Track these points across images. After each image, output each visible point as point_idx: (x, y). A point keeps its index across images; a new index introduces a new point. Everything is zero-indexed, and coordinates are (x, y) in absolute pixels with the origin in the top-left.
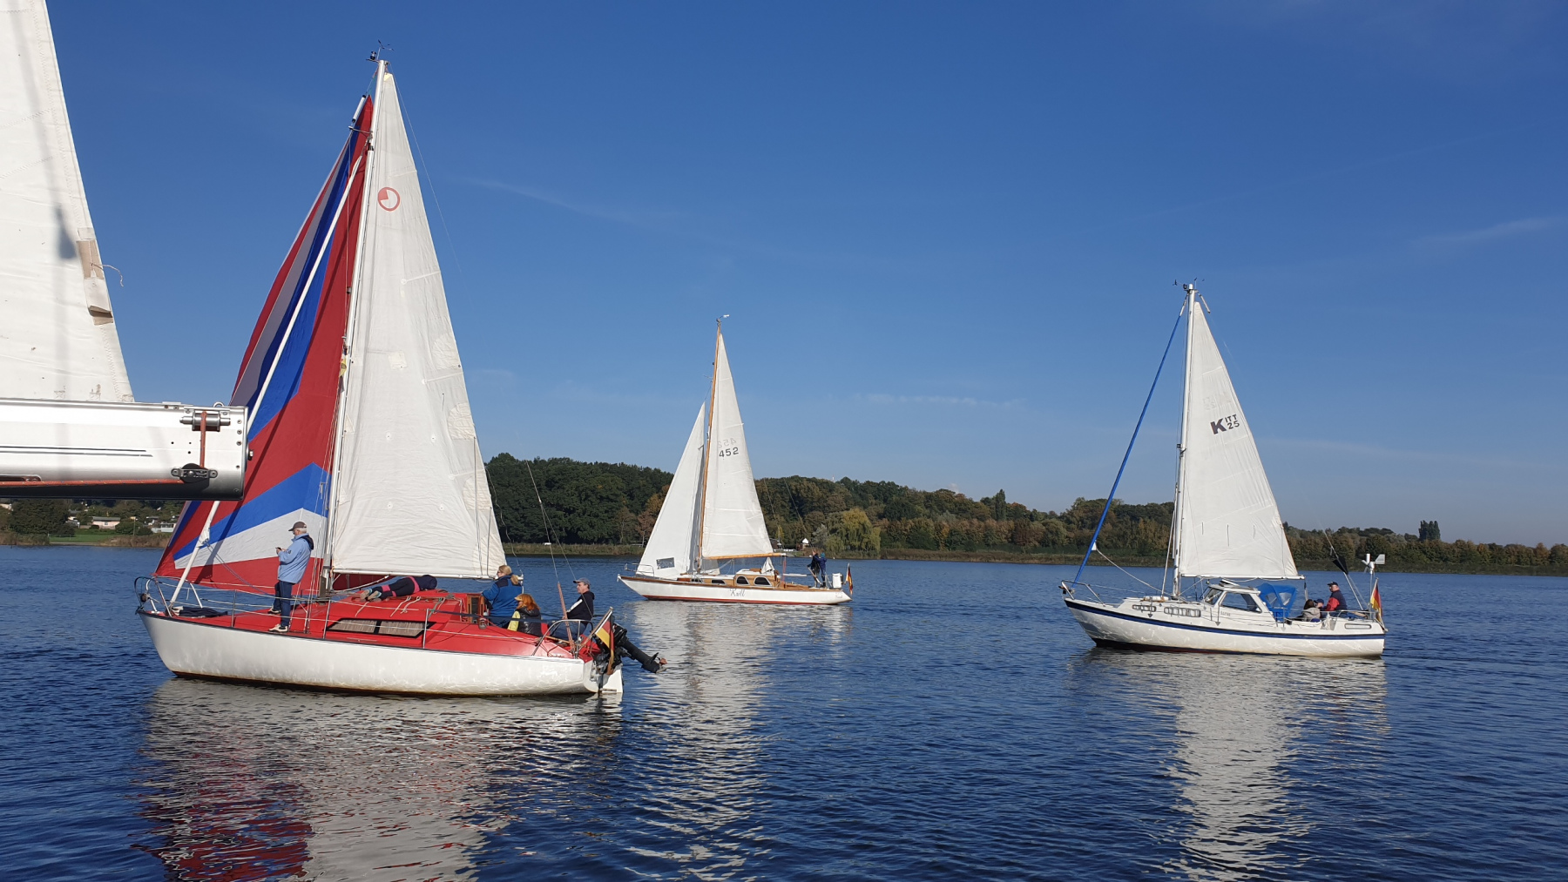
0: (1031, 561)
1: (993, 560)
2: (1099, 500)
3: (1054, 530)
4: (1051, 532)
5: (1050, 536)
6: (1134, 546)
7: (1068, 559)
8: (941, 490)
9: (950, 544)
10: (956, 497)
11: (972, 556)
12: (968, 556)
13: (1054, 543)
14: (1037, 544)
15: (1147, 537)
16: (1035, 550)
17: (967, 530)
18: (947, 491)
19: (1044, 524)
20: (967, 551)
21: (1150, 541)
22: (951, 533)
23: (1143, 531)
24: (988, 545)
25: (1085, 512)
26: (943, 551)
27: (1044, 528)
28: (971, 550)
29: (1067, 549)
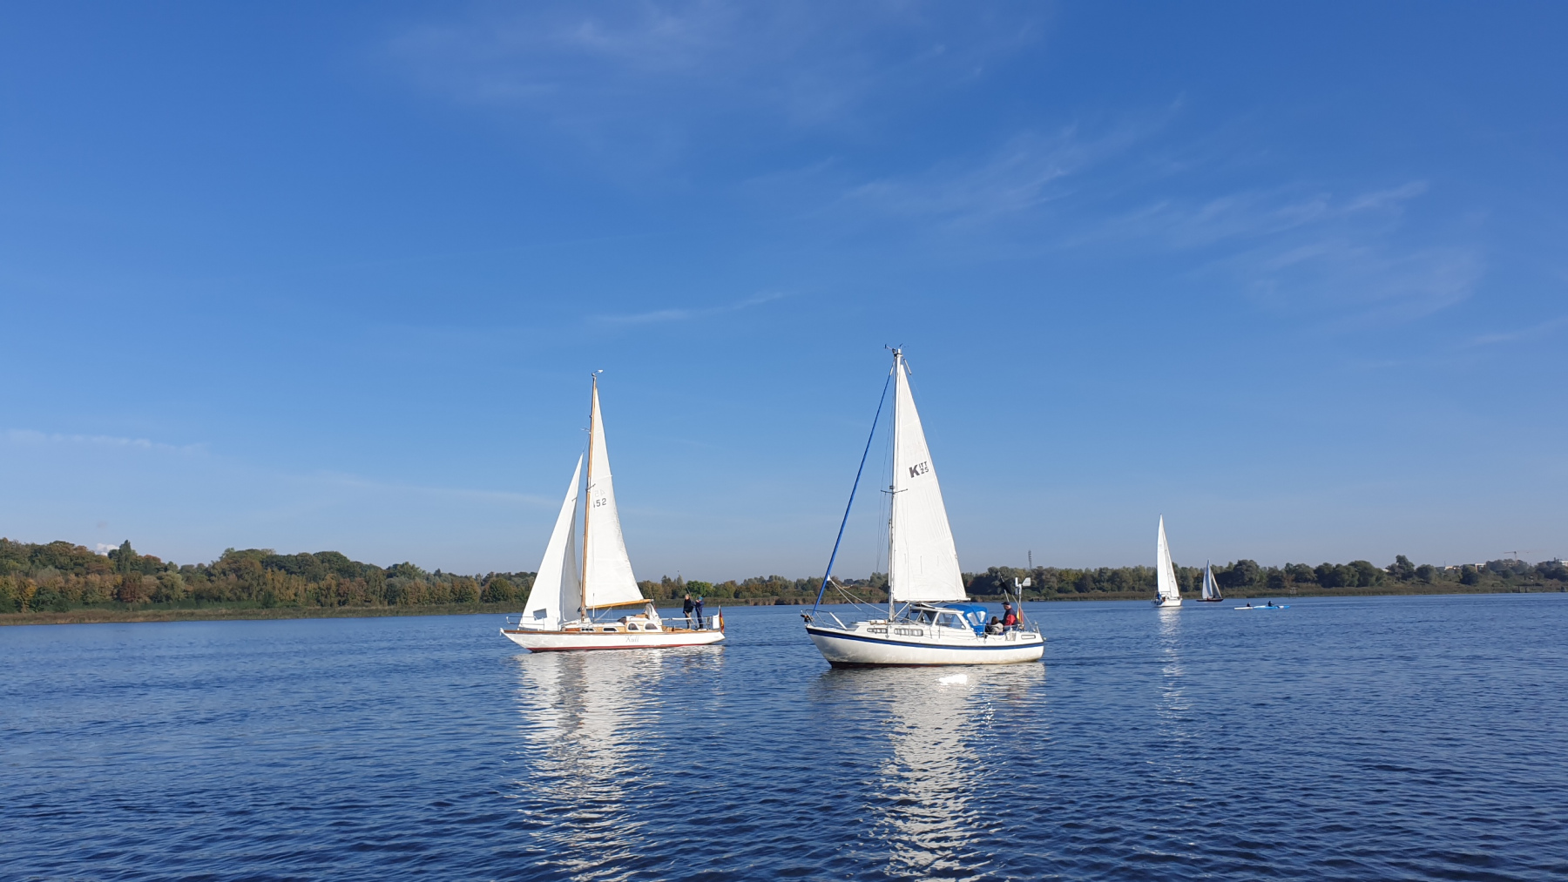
0: (136, 620)
1: (87, 621)
2: (249, 550)
3: (169, 583)
4: (166, 586)
5: (164, 590)
6: (260, 597)
7: (180, 615)
8: (56, 542)
9: (37, 603)
10: (76, 549)
11: (61, 618)
12: (55, 618)
13: (168, 597)
14: (147, 599)
15: (274, 588)
16: (145, 606)
17: (61, 588)
18: (64, 543)
19: (159, 578)
20: (57, 611)
21: (277, 592)
22: (39, 592)
23: (270, 582)
24: (87, 604)
25: (228, 564)
26: (26, 612)
27: (158, 582)
28: (62, 610)
29: (182, 604)
